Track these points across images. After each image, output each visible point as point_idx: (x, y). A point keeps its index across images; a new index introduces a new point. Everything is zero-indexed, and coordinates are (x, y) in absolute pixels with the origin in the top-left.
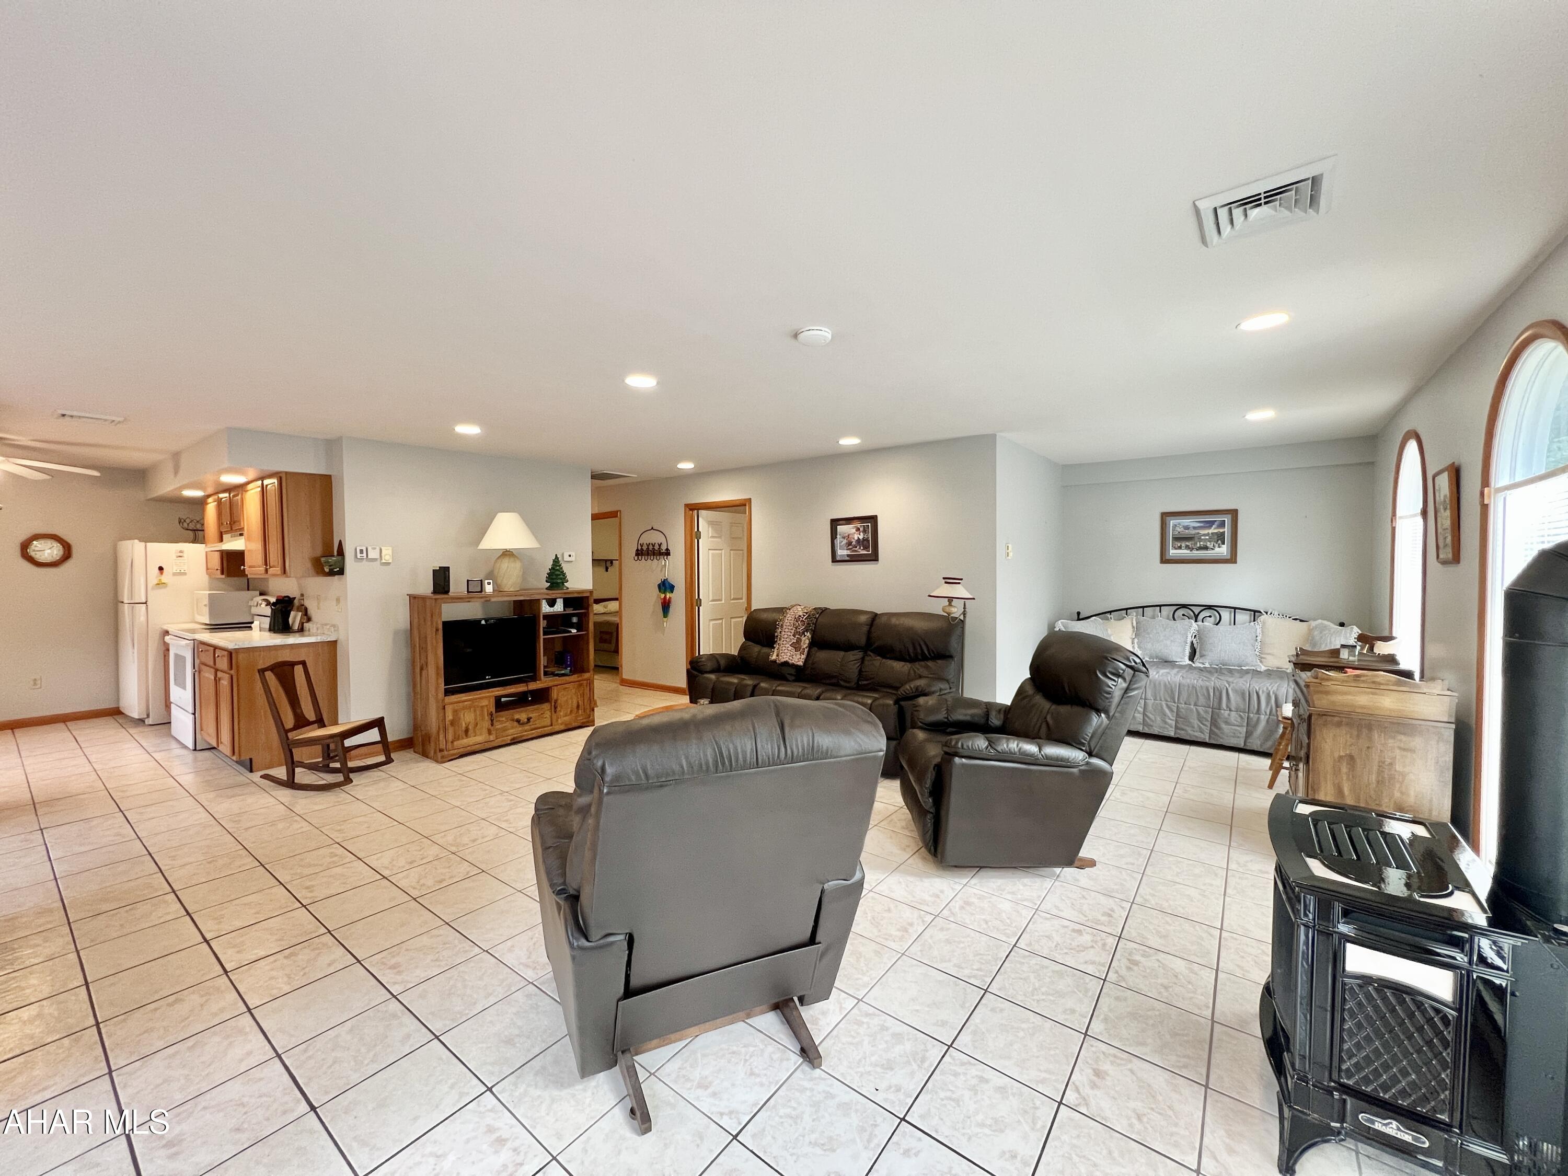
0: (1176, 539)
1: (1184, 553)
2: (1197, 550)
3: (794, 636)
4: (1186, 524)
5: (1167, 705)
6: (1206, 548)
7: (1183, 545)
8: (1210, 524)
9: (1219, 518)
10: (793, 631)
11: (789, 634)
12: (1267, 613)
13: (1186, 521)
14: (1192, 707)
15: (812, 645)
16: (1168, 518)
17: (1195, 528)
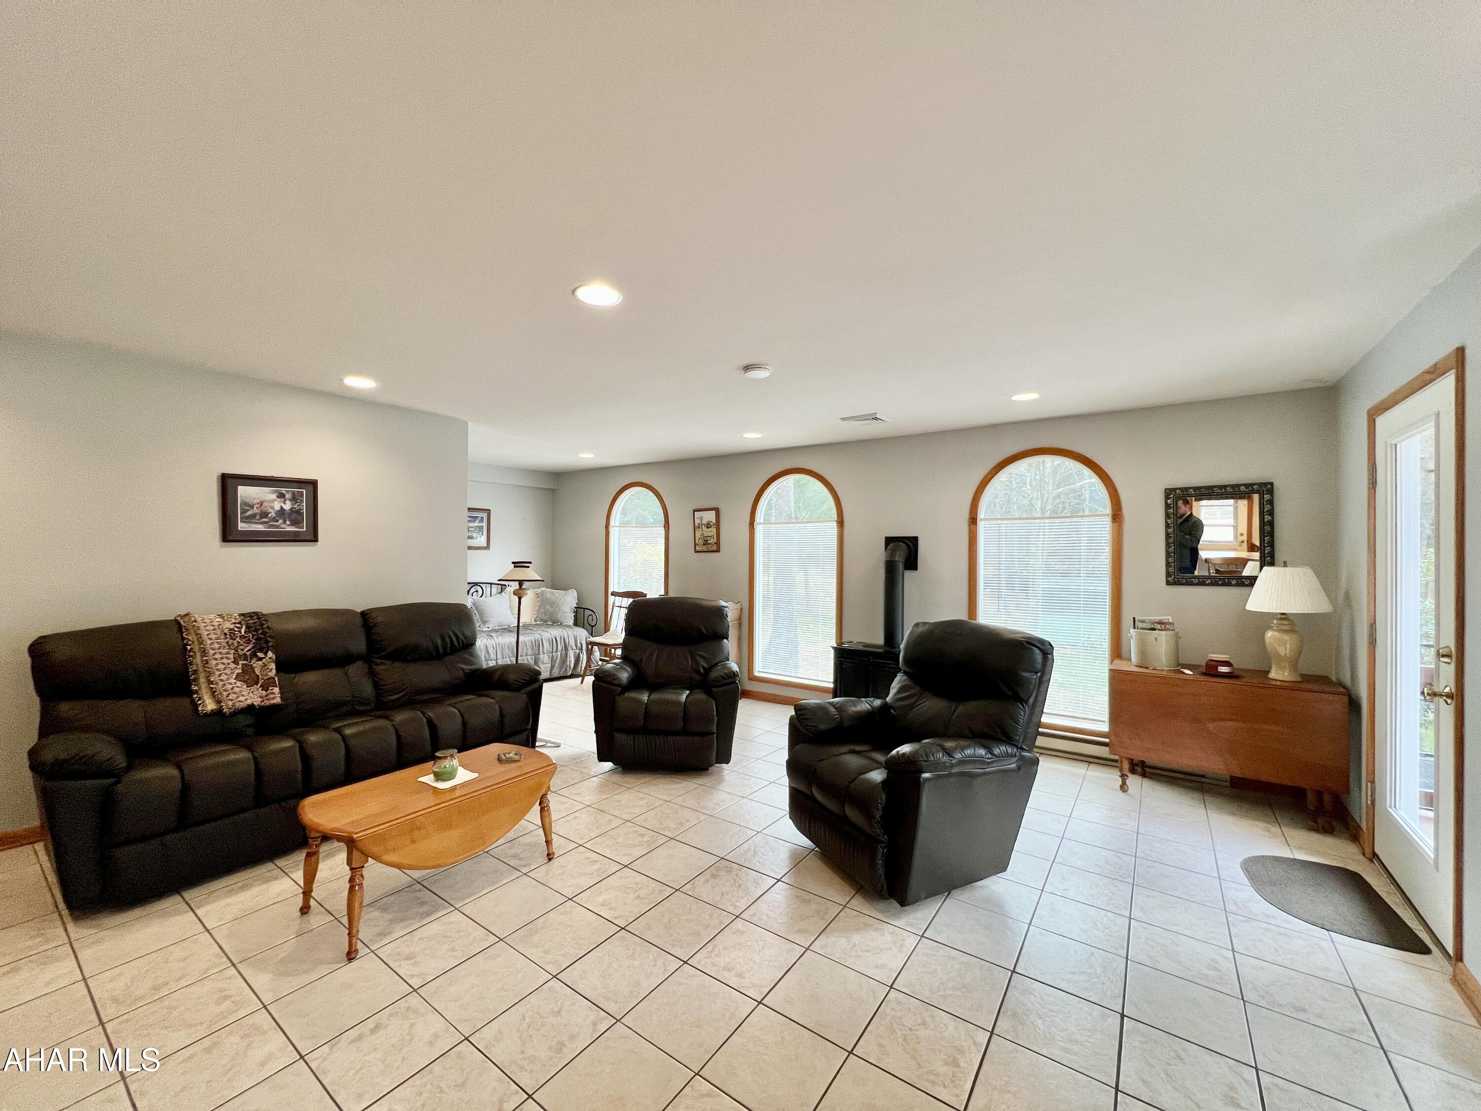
3: (235, 662)
6: (472, 538)
8: (474, 519)
9: (479, 515)
10: (231, 656)
11: (225, 661)
15: (281, 667)
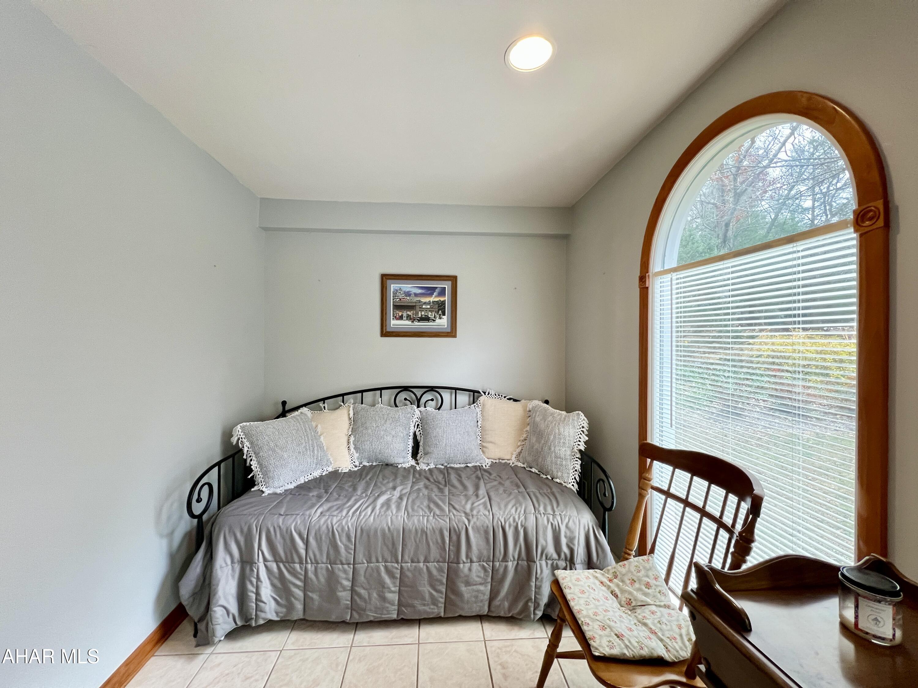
0: (397, 307)
1: (405, 324)
2: (419, 321)
4: (408, 290)
5: (386, 567)
6: (427, 319)
7: (405, 315)
8: (430, 291)
9: (439, 285)
12: (485, 393)
13: (407, 287)
14: (421, 565)
16: (389, 282)
17: (416, 295)
